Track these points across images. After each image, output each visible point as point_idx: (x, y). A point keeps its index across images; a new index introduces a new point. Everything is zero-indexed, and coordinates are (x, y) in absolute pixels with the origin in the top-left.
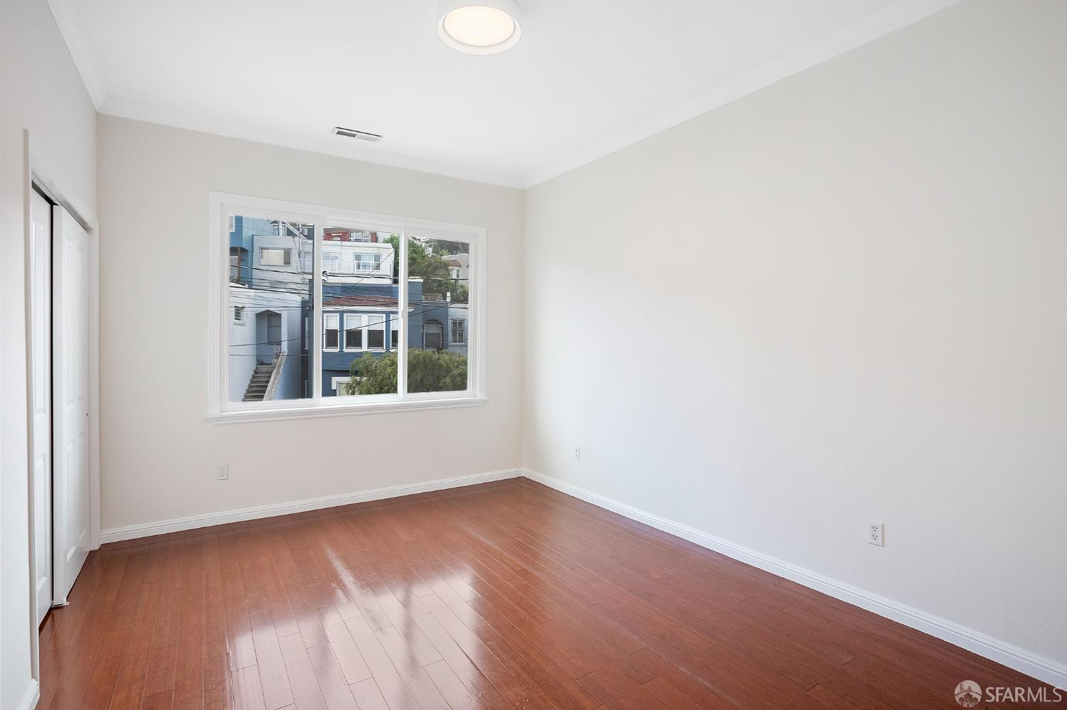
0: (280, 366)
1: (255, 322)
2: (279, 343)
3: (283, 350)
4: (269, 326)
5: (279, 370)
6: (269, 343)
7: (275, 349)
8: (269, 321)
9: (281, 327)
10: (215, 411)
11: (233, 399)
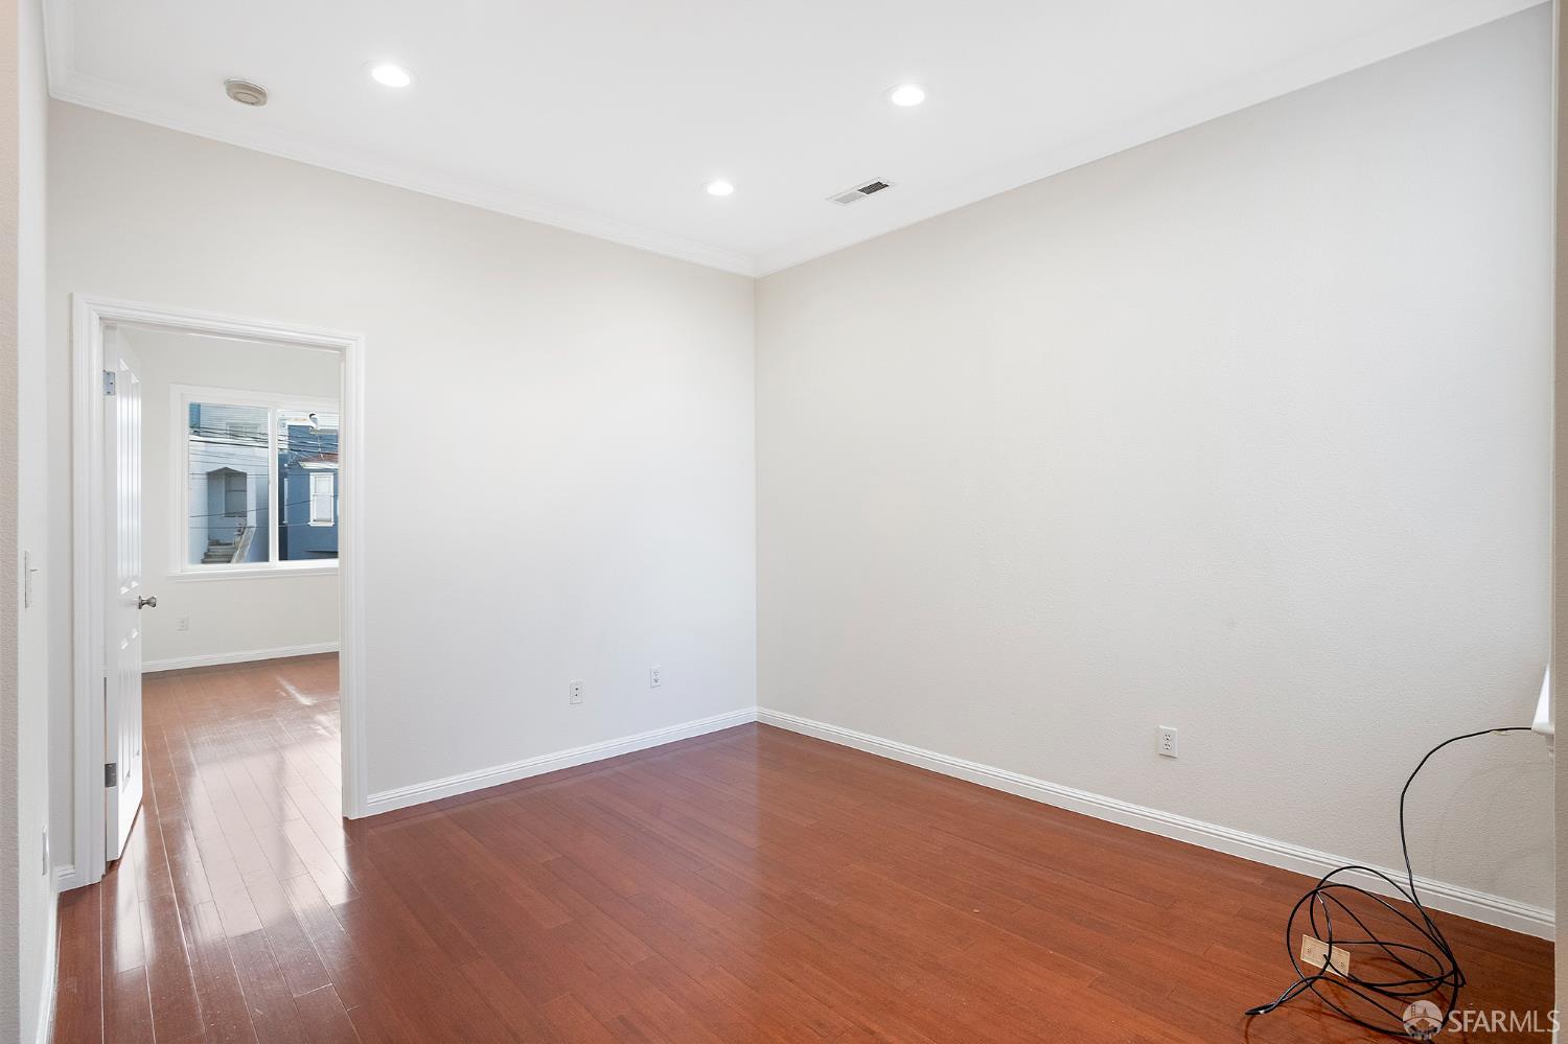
0: (244, 546)
1: (206, 487)
2: (244, 515)
3: (249, 524)
4: (228, 491)
5: (243, 552)
6: (229, 514)
7: (236, 522)
8: (228, 484)
9: (245, 491)
10: (178, 572)
11: (192, 562)
